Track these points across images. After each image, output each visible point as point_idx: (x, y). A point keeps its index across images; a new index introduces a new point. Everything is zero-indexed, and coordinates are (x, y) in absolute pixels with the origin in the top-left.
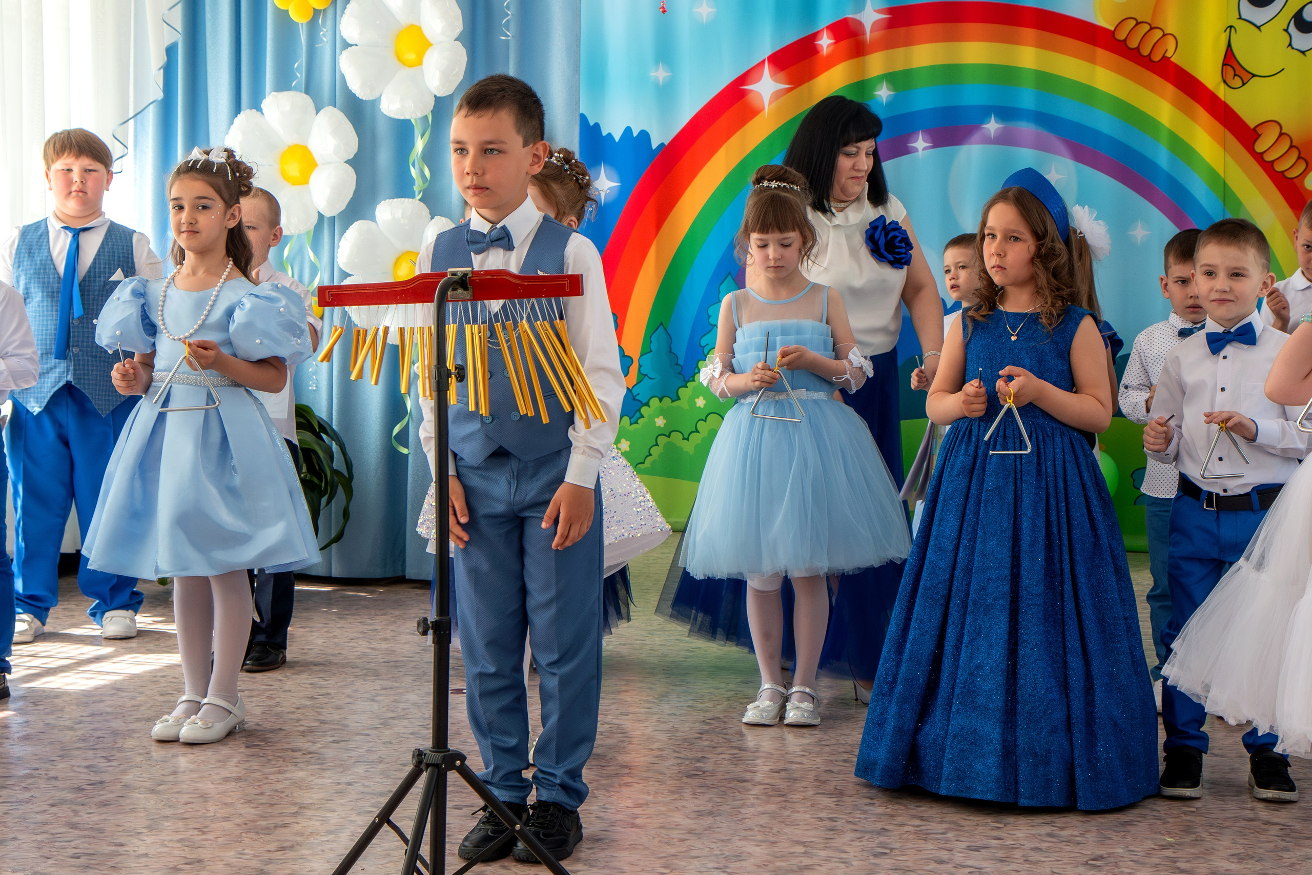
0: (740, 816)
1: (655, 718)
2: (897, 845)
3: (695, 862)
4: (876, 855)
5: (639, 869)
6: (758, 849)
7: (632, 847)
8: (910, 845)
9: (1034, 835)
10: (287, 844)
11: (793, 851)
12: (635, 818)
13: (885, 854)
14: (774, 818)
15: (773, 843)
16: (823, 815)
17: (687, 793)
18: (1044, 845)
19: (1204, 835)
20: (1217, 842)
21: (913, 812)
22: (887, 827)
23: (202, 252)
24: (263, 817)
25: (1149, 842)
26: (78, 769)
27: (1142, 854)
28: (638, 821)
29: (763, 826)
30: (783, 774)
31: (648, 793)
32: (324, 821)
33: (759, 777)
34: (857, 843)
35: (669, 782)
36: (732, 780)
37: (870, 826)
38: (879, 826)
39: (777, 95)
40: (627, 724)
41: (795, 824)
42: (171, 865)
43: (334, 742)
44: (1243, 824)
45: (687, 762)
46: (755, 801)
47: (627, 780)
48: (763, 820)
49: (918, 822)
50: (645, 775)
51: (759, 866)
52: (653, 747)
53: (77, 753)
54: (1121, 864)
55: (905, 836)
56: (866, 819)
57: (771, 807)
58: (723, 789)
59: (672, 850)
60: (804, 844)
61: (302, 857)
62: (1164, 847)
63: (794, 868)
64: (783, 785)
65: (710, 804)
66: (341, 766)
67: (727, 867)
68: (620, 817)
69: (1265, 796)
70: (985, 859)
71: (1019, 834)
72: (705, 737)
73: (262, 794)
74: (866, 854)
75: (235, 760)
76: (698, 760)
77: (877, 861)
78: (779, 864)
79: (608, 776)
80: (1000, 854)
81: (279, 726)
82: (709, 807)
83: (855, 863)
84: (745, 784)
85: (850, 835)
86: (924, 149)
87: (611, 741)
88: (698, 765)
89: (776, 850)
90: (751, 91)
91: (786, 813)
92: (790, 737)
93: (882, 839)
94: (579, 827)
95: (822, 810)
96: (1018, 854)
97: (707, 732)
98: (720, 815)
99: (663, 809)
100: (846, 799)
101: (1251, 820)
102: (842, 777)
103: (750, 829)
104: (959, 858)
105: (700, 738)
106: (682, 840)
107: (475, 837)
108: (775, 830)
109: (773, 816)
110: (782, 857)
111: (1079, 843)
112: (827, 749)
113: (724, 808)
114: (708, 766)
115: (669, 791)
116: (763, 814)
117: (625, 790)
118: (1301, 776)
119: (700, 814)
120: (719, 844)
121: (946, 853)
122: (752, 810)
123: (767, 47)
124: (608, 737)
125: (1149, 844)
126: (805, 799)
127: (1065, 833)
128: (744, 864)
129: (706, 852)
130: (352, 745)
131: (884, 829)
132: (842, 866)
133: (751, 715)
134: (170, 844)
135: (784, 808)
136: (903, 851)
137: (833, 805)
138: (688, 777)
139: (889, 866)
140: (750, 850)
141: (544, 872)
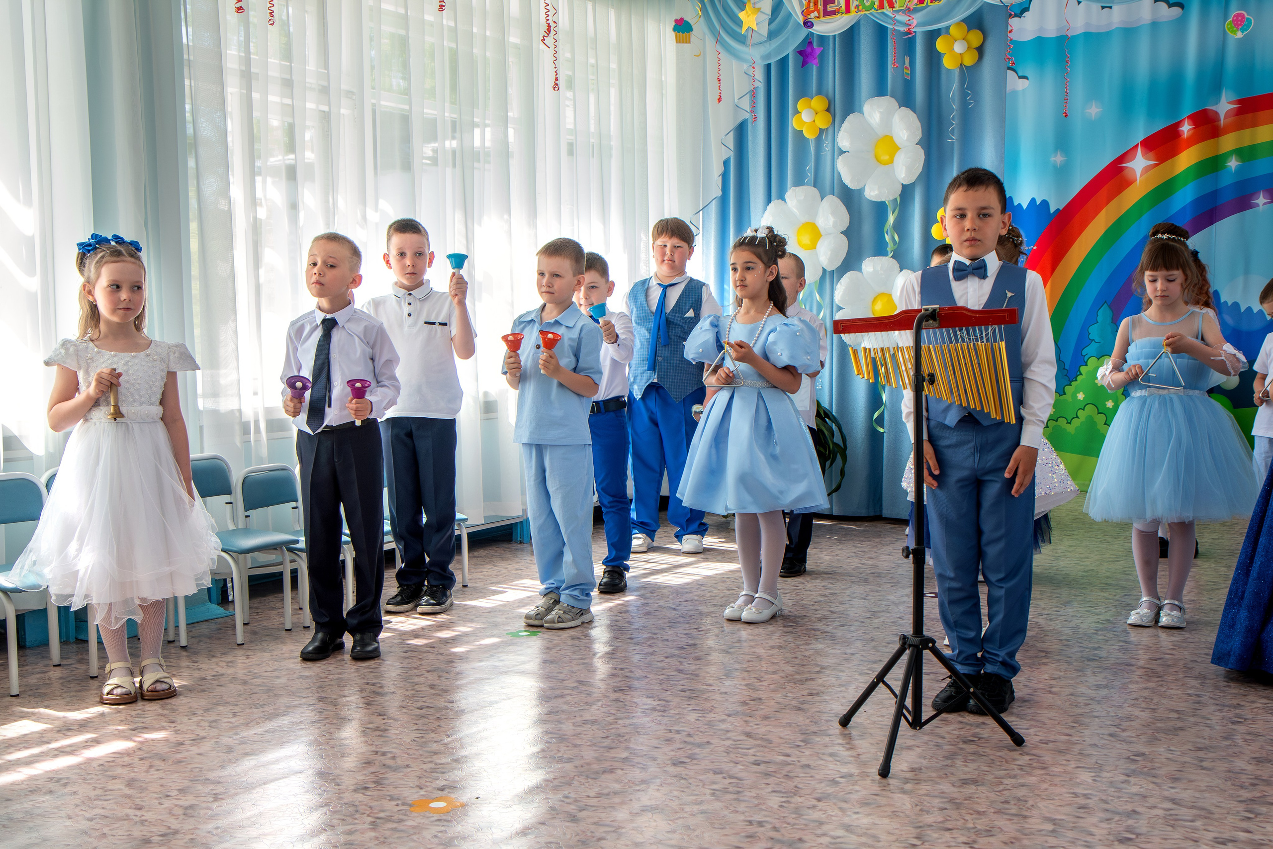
0: (1129, 690)
1: (1062, 618)
2: (1249, 717)
3: (1096, 720)
4: (1233, 723)
5: (1056, 722)
6: (1143, 713)
7: (1050, 707)
8: (1259, 717)
10: (814, 692)
11: (1169, 716)
12: (1051, 688)
13: (1241, 722)
14: (1154, 692)
15: (1154, 710)
16: (1191, 692)
17: (1089, 672)
21: (1261, 693)
22: (1241, 703)
23: (753, 298)
24: (797, 673)
26: (680, 636)
28: (1053, 690)
29: (1146, 698)
30: (1159, 662)
31: (1060, 671)
32: (838, 678)
33: (1141, 663)
34: (1218, 714)
35: (1075, 664)
36: (1121, 664)
37: (1228, 702)
38: (1235, 702)
39: (1148, 169)
40: (1043, 621)
41: (1170, 697)
42: (742, 700)
43: (841, 626)
45: (1087, 650)
46: (1139, 679)
47: (1045, 661)
48: (1146, 693)
49: (1265, 701)
50: (1057, 657)
51: (1144, 726)
52: (1062, 638)
53: (679, 625)
55: (1255, 710)
56: (1224, 696)
57: (1152, 685)
58: (1115, 670)
59: (1080, 711)
60: (1177, 711)
61: (825, 701)
63: (1171, 728)
64: (1159, 669)
65: (1106, 680)
66: (847, 642)
67: (1120, 725)
68: (1041, 686)
72: (1100, 633)
73: (796, 658)
74: (1225, 721)
75: (777, 635)
76: (1095, 649)
77: (1234, 727)
78: (1159, 725)
79: (1033, 658)
81: (804, 614)
82: (1105, 682)
83: (1217, 728)
84: (1131, 668)
85: (1213, 708)
88: (1096, 652)
89: (1157, 715)
90: (1127, 167)
91: (1163, 689)
93: (1237, 711)
94: (1013, 692)
95: (1190, 688)
97: (1101, 630)
98: (1113, 688)
99: (1070, 682)
100: (1208, 681)
102: (1202, 665)
103: (1137, 699)
105: (1096, 634)
106: (1086, 704)
107: (943, 696)
108: (1155, 701)
109: (1153, 691)
110: (1161, 720)
112: (1192, 645)
113: (1117, 683)
114: (1103, 654)
115: (1076, 670)
116: (1146, 689)
117: (1043, 668)
119: (1098, 687)
120: (1114, 708)
122: (1137, 686)
123: (1142, 134)
126: (1176, 680)
128: (1133, 723)
129: (1104, 713)
130: (853, 628)
131: (1239, 704)
132: (1207, 729)
133: (1134, 618)
134: (740, 687)
135: (1162, 686)
136: (1254, 721)
137: (1198, 686)
138: (1089, 660)
139: (1244, 731)
140: (1136, 714)
141: (990, 721)
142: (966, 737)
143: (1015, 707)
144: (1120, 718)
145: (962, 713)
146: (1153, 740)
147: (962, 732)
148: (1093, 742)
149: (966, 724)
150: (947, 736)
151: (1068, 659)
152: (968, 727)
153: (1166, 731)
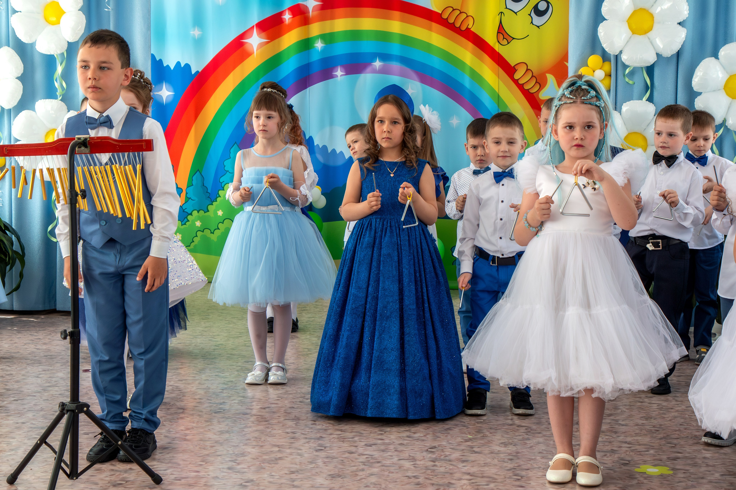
0: (244, 433)
1: (197, 382)
2: (328, 445)
3: (219, 458)
4: (317, 451)
5: (188, 463)
6: (253, 450)
7: (184, 451)
8: (335, 445)
9: (400, 437)
11: (272, 450)
12: (186, 436)
13: (322, 450)
14: (262, 433)
15: (262, 446)
16: (289, 430)
17: (215, 421)
18: (405, 442)
19: (488, 433)
20: (494, 437)
21: (337, 427)
22: (323, 436)
25: (460, 438)
27: (456, 444)
28: (187, 437)
29: (256, 438)
30: (267, 410)
31: (193, 422)
33: (254, 412)
34: (307, 445)
35: (205, 416)
36: (239, 414)
37: (313, 435)
38: (318, 435)
39: (261, 45)
40: (181, 385)
41: (273, 436)
43: (14, 400)
44: (506, 427)
45: (215, 405)
46: (252, 424)
47: (182, 415)
48: (256, 434)
49: (339, 433)
50: (192, 412)
51: (254, 459)
52: (196, 397)
54: (445, 450)
55: (332, 440)
56: (311, 432)
57: (261, 428)
58: (234, 419)
59: (206, 452)
60: (278, 446)
62: (466, 441)
63: (273, 459)
64: (267, 415)
66: (19, 413)
67: (236, 460)
68: (177, 435)
69: (518, 412)
70: (374, 451)
71: (392, 437)
72: (225, 391)
74: (311, 450)
76: (221, 404)
77: (317, 453)
78: (265, 457)
79: (171, 414)
80: (382, 447)
82: (226, 428)
83: (306, 455)
84: (247, 416)
85: (303, 441)
86: (341, 76)
87: (173, 395)
88: (221, 406)
89: (263, 450)
90: (247, 43)
91: (269, 430)
92: (271, 390)
93: (320, 442)
94: (155, 442)
95: (288, 428)
96: (392, 447)
97: (226, 389)
98: (233, 432)
99: (201, 430)
100: (300, 422)
101: (511, 425)
102: (299, 410)
103: (249, 439)
104: (361, 450)
105: (222, 392)
106: (212, 447)
107: (95, 449)
108: (263, 439)
109: (262, 432)
110: (266, 454)
111: (423, 440)
112: (291, 396)
113: (235, 429)
114: (227, 407)
115: (205, 421)
116: (256, 431)
117: (180, 421)
118: (536, 401)
119: (222, 432)
120: (232, 448)
121: (354, 448)
122: (250, 429)
123: (255, 19)
124: (171, 393)
125: (459, 439)
126: (278, 422)
127: (416, 435)
128: (246, 458)
129: (225, 452)
130: (25, 402)
131: (321, 437)
132: (299, 457)
133: (250, 379)
135: (268, 428)
136: (331, 448)
137: (294, 425)
138: (215, 413)
139: (324, 456)
140: (249, 450)
141: (135, 467)
142: (115, 481)
143: (157, 454)
144: (237, 455)
145: (113, 462)
146: (260, 469)
147: (113, 478)
148: (215, 475)
149: (116, 471)
150: (100, 482)
151: (200, 413)
152: (118, 473)
153: (269, 462)
